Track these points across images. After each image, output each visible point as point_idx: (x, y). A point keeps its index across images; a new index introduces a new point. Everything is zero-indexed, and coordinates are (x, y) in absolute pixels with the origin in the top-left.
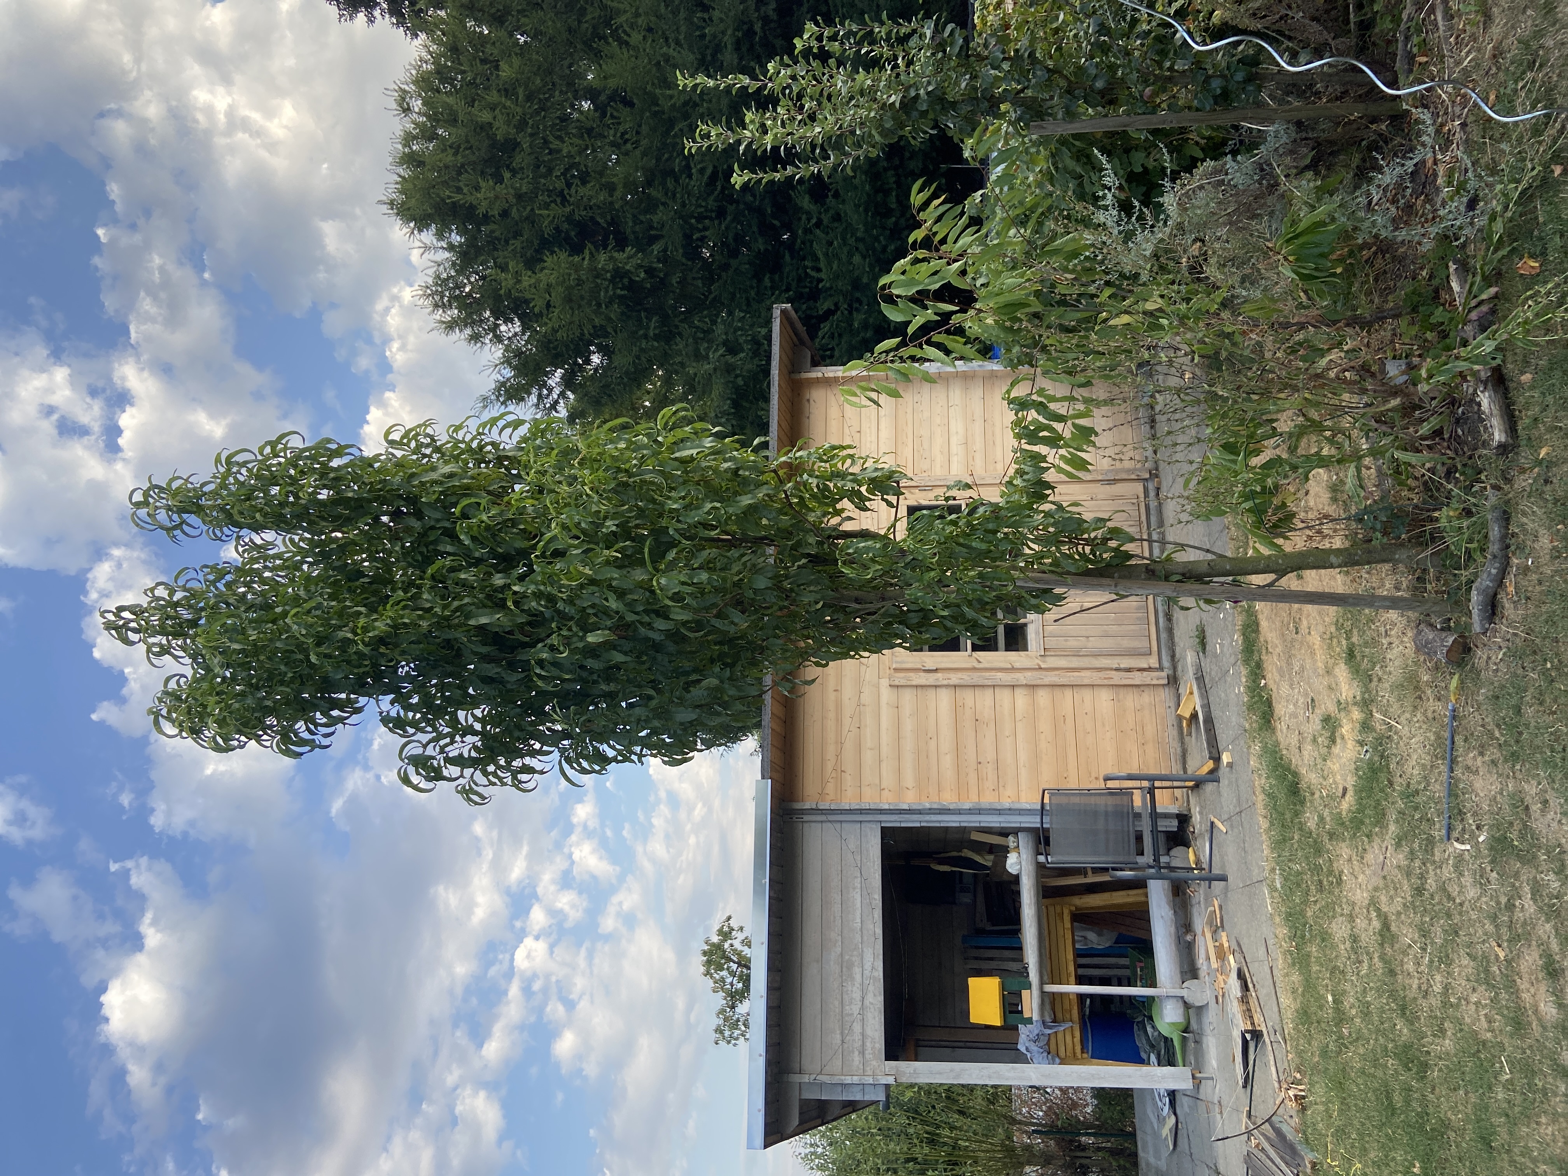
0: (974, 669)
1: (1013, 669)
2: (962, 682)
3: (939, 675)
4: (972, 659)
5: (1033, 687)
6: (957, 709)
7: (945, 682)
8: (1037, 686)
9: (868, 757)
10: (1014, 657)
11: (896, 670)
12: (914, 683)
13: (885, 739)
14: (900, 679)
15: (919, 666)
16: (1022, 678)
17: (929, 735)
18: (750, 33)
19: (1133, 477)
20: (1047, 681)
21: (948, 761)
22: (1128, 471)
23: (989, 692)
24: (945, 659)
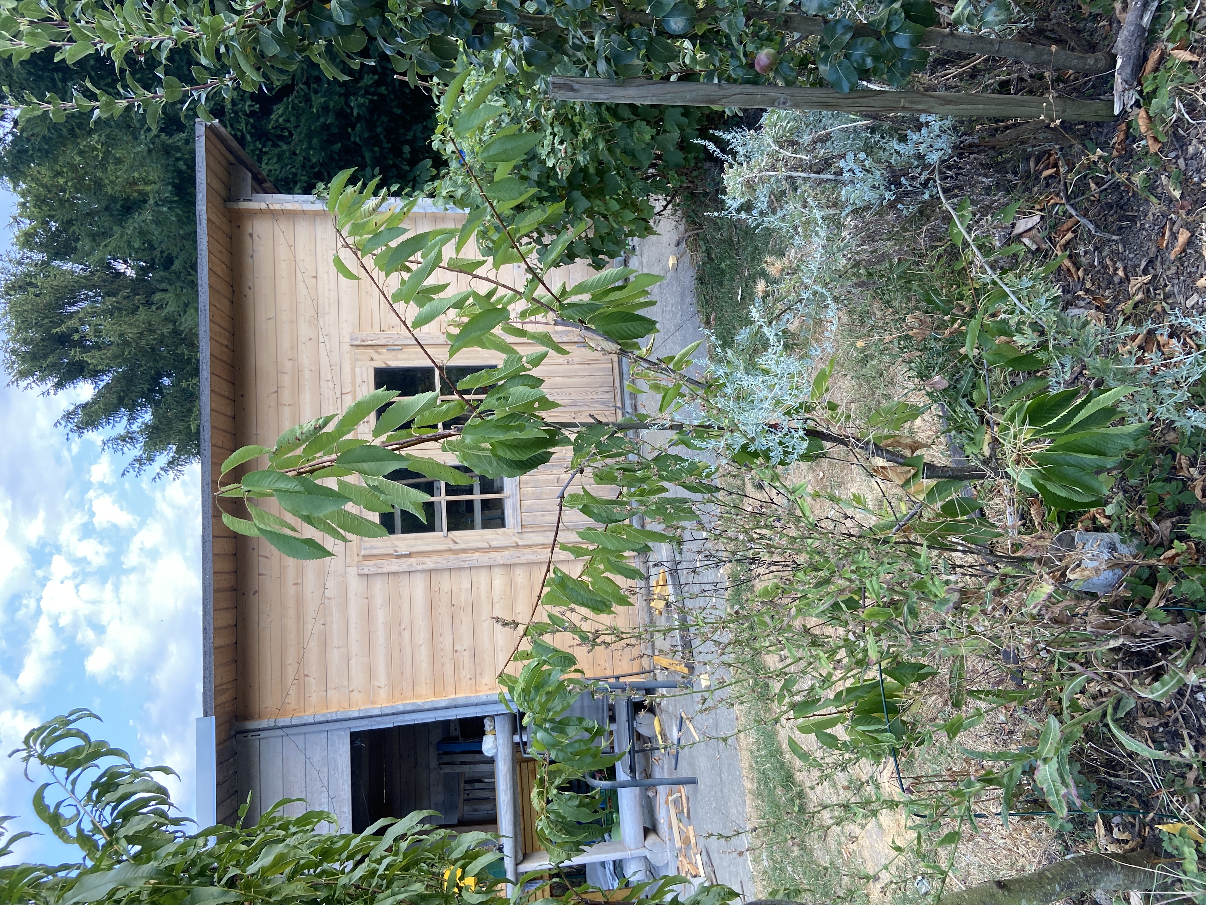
0: (450, 551)
1: (490, 549)
2: (438, 566)
3: (413, 560)
4: (448, 541)
5: (509, 566)
6: (431, 593)
7: (420, 567)
8: (515, 565)
9: (335, 656)
10: (491, 536)
11: (366, 557)
12: (385, 570)
13: (354, 635)
14: (369, 567)
15: (391, 551)
16: (499, 557)
17: (403, 626)
20: (524, 559)
21: (423, 652)
23: (466, 574)
24: (419, 542)
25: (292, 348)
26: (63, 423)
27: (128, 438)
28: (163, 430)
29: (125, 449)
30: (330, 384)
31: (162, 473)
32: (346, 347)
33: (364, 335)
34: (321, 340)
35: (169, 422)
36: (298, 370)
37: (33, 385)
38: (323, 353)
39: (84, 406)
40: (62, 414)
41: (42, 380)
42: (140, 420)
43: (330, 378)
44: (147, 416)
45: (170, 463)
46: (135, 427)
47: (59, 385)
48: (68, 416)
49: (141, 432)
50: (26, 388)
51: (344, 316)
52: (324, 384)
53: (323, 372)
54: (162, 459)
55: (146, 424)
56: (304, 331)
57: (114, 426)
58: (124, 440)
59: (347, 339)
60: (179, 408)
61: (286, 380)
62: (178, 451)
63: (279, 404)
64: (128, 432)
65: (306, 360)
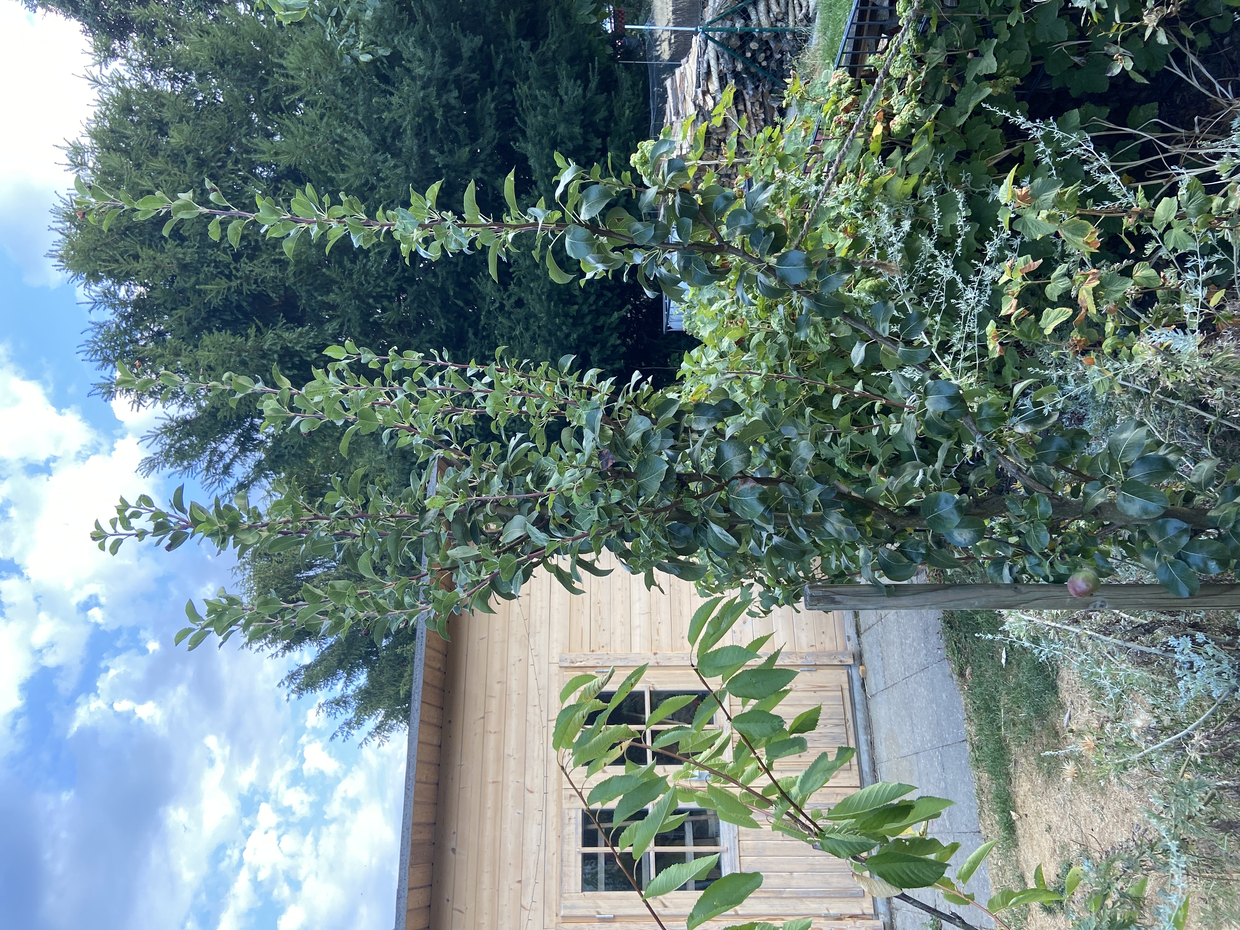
3: (617, 925)
4: (657, 903)
11: (566, 919)
15: (593, 913)
18: (431, 119)
19: (836, 662)
22: (830, 655)
24: (625, 903)
25: (502, 670)
26: (286, 683)
27: (341, 702)
28: (375, 695)
29: (338, 714)
30: (537, 709)
31: (369, 738)
32: (555, 668)
33: (573, 656)
34: (531, 662)
35: (382, 686)
36: (506, 694)
37: (265, 647)
38: (532, 676)
39: (307, 667)
40: (286, 674)
41: (273, 641)
42: (356, 683)
43: (537, 703)
44: (362, 679)
45: (378, 728)
46: (349, 692)
47: (288, 648)
48: (292, 676)
49: (355, 696)
50: (258, 650)
51: (555, 636)
52: (530, 709)
53: (530, 697)
54: (371, 723)
55: (360, 688)
56: (515, 652)
57: (331, 688)
58: (338, 704)
59: (556, 660)
60: (392, 672)
61: (494, 705)
62: (387, 716)
63: (485, 732)
64: (343, 696)
65: (514, 684)
